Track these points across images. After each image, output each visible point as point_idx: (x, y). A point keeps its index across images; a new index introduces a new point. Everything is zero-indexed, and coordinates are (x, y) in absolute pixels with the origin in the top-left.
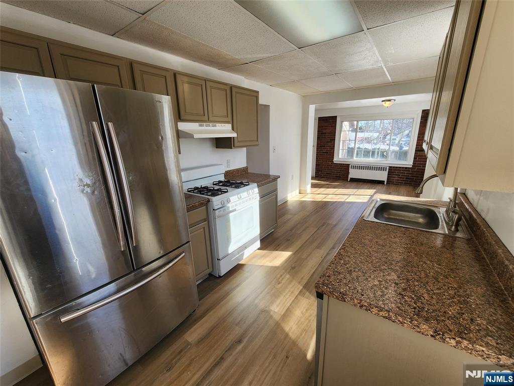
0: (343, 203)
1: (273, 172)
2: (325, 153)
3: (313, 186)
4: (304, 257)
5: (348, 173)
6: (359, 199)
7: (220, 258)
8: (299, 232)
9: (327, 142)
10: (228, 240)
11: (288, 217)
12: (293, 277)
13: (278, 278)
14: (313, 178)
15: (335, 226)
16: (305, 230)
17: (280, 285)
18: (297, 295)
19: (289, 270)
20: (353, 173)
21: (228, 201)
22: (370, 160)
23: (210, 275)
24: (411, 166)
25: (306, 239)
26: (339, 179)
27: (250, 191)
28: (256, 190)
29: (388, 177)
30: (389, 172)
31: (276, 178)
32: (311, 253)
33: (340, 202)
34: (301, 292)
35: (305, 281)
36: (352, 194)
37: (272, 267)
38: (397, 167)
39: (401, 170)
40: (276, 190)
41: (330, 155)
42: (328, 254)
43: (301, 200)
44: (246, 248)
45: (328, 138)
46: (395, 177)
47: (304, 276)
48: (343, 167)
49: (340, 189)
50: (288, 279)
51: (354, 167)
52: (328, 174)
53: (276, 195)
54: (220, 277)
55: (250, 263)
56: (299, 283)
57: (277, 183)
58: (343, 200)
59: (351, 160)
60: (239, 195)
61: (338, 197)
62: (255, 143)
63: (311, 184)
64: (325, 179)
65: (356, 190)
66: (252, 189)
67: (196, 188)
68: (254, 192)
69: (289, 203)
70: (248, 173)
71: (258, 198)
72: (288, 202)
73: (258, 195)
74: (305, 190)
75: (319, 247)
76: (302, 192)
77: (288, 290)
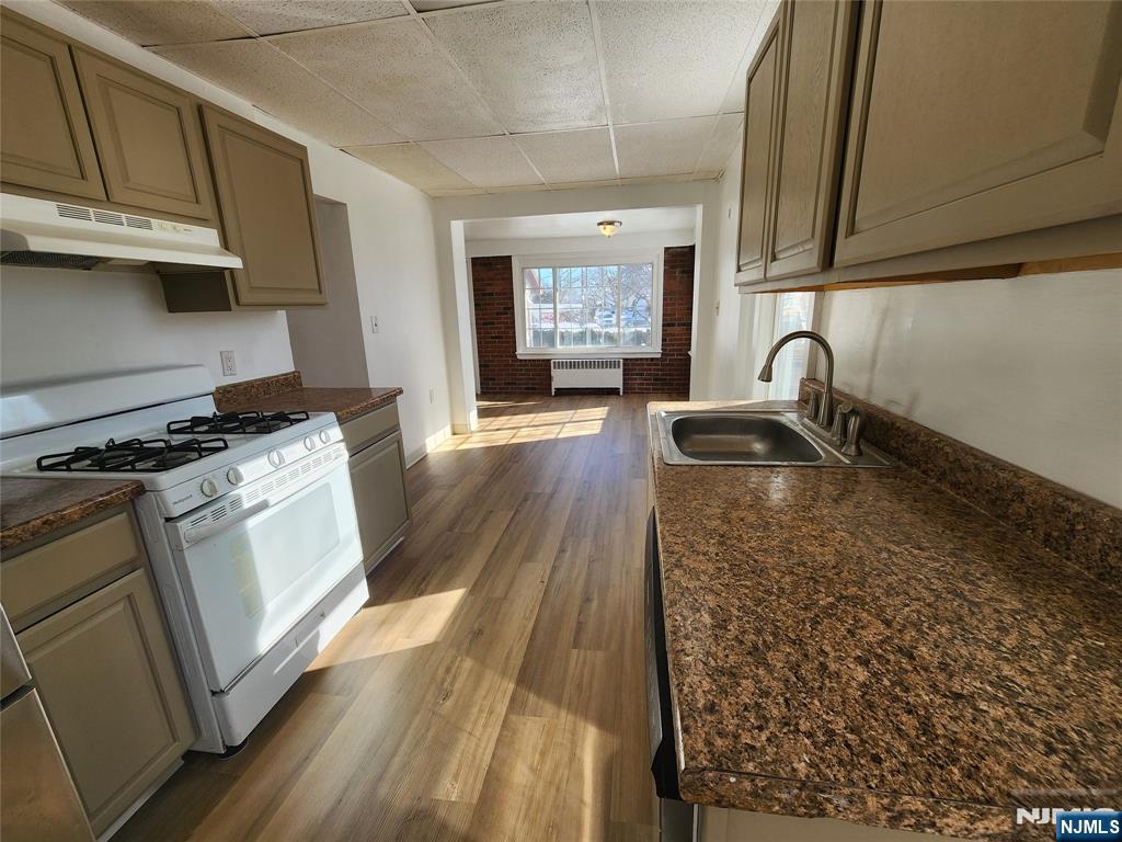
0: (556, 442)
1: (378, 380)
2: (497, 338)
3: (483, 413)
4: (499, 593)
5: (550, 378)
6: (583, 428)
7: (223, 684)
8: (471, 528)
9: (498, 314)
10: (250, 610)
11: (437, 494)
12: (482, 661)
13: (439, 680)
14: (479, 397)
15: (552, 496)
16: (484, 521)
17: (449, 703)
18: (506, 715)
19: (468, 640)
20: (561, 379)
21: (233, 479)
22: (588, 349)
23: (190, 756)
24: (659, 356)
25: (494, 544)
26: (534, 393)
27: (316, 438)
28: (336, 433)
29: (624, 379)
30: (624, 370)
31: (391, 396)
32: (514, 578)
33: (547, 441)
34: (513, 700)
35: (516, 662)
36: (567, 420)
37: (416, 650)
38: (637, 359)
39: (643, 365)
40: (396, 428)
41: (508, 342)
42: (554, 569)
43: (460, 448)
44: (323, 615)
45: (498, 304)
46: (636, 379)
47: (511, 651)
48: (538, 365)
49: (540, 415)
50: (471, 670)
51: (560, 365)
52: (509, 384)
53: (399, 442)
54: (231, 750)
55: (343, 660)
56: (504, 673)
57: (396, 407)
58: (552, 436)
59: (551, 351)
60: (274, 456)
61: (539, 432)
62: (316, 298)
63: (478, 410)
64: (504, 396)
65: (573, 412)
66: (320, 430)
67: (81, 454)
68: (328, 439)
69: (431, 460)
70: (302, 390)
71: (346, 455)
72: (430, 458)
73: (343, 445)
74: (467, 425)
75: (529, 556)
76: (458, 430)
77: (475, 710)
